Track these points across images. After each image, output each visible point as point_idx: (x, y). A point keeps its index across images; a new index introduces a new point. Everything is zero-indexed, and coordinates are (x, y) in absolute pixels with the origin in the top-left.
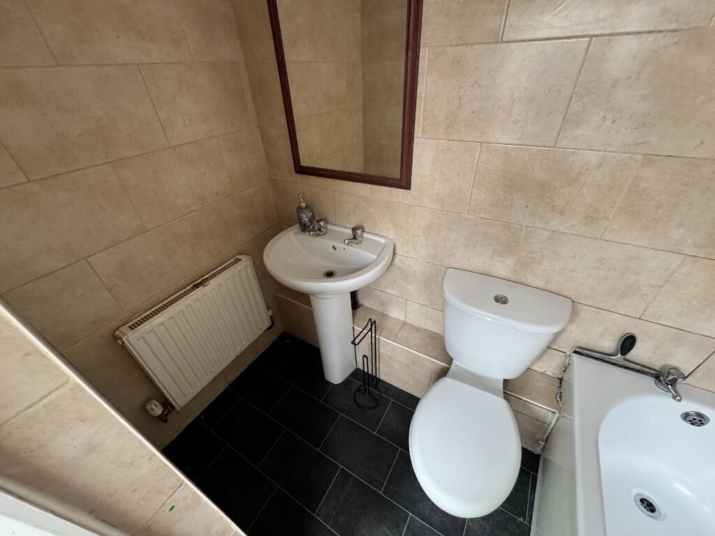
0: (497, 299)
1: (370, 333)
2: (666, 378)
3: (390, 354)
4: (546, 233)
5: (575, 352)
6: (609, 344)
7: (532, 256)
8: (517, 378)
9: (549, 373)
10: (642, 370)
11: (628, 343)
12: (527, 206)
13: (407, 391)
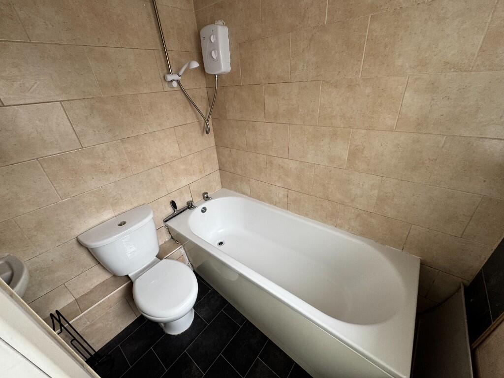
0: (120, 225)
1: (63, 328)
2: (190, 206)
3: (88, 323)
4: (112, 185)
5: (165, 222)
6: (170, 210)
7: (115, 198)
8: (160, 250)
9: (167, 240)
10: (184, 210)
11: (173, 204)
12: (93, 178)
13: (122, 329)
